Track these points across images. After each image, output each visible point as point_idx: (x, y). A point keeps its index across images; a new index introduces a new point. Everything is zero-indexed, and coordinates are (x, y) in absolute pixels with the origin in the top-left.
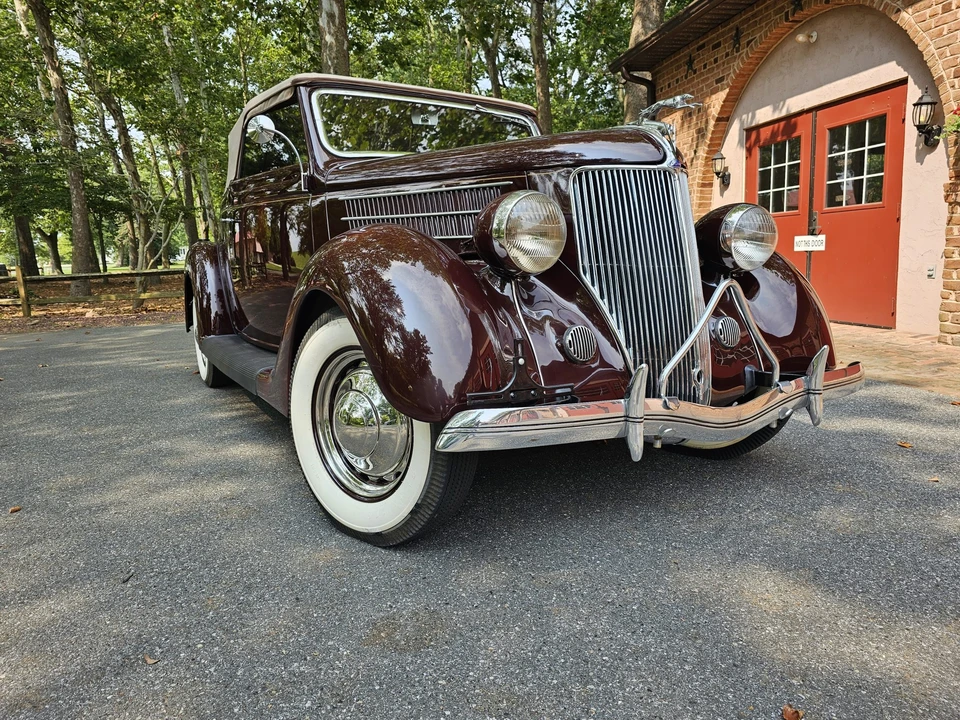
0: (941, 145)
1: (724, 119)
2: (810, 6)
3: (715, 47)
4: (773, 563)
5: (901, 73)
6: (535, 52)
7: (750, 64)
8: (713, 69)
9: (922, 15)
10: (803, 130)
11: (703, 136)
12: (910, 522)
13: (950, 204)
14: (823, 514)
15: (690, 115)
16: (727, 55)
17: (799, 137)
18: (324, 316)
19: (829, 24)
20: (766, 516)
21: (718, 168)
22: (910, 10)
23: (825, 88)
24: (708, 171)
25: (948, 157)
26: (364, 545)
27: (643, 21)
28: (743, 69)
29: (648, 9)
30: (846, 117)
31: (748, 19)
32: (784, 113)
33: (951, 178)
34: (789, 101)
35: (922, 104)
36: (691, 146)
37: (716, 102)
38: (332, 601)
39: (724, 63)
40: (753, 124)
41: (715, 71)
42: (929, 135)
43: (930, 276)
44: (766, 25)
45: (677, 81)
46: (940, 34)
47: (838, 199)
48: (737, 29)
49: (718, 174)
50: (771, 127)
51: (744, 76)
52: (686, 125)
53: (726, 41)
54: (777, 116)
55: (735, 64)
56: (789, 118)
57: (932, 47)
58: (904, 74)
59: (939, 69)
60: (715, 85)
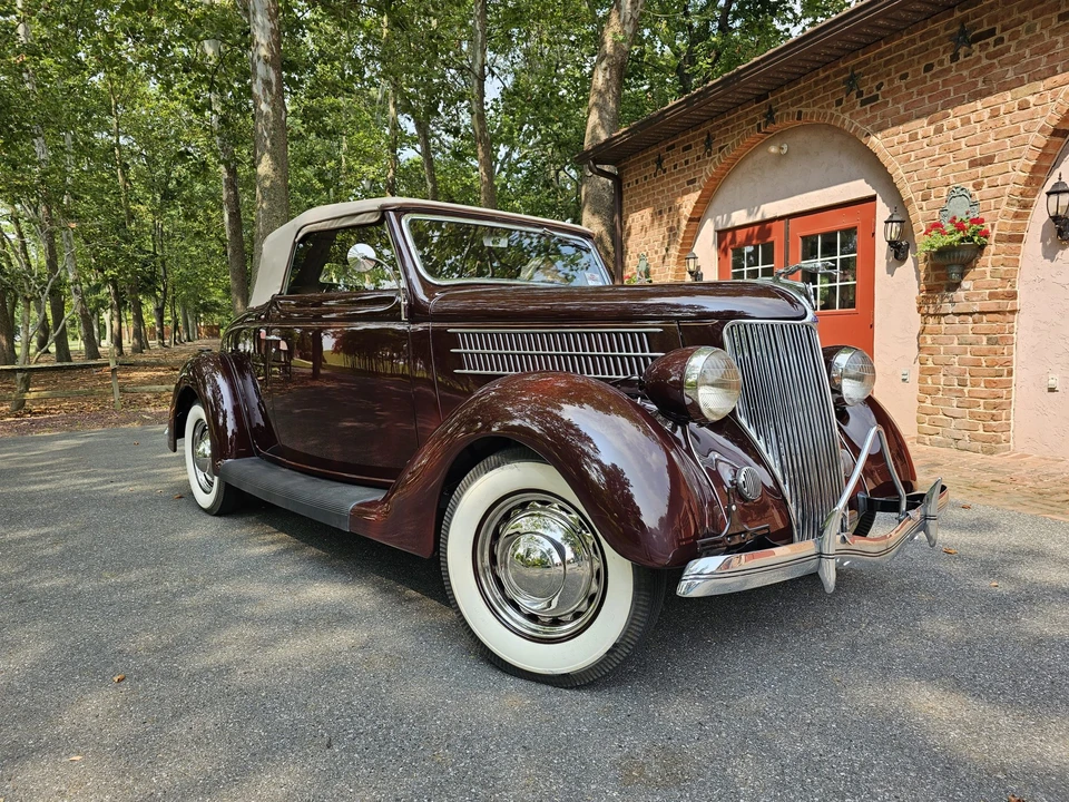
0: (910, 260)
1: (696, 220)
2: (782, 120)
3: (685, 149)
4: (918, 675)
5: (868, 191)
6: (477, 130)
7: (722, 168)
8: (684, 170)
9: (890, 141)
10: (776, 237)
11: (675, 235)
12: (999, 627)
13: (923, 315)
14: (926, 624)
15: (660, 212)
16: (698, 158)
17: (772, 243)
18: (493, 459)
19: (801, 138)
20: (882, 630)
21: (692, 268)
22: (879, 135)
23: (796, 198)
24: (680, 269)
25: (918, 272)
26: (545, 688)
27: (600, 112)
28: (715, 174)
29: (605, 100)
30: (818, 227)
31: (719, 126)
32: (758, 218)
33: (921, 292)
34: (763, 207)
35: (892, 222)
36: (663, 243)
37: (688, 203)
38: (560, 747)
39: (695, 165)
40: (729, 226)
41: (686, 173)
42: (899, 251)
43: (904, 380)
44: (739, 133)
45: (646, 178)
46: (908, 160)
48: (709, 134)
49: (691, 273)
50: (745, 230)
51: (715, 179)
52: (656, 223)
53: (696, 144)
54: (750, 221)
55: (708, 167)
56: (763, 222)
57: (900, 171)
58: (873, 192)
59: (907, 192)
60: (686, 186)
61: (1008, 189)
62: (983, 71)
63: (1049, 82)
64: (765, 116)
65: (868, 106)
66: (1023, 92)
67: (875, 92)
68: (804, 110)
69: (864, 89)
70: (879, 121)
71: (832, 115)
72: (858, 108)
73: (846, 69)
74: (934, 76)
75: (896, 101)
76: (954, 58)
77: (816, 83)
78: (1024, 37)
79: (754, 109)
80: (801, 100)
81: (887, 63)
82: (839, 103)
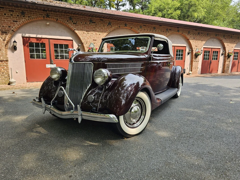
1: (14, 32)
3: (9, 11)
5: (72, 39)
8: (10, 16)
9: (80, 32)
11: (7, 34)
16: (18, 16)
17: (44, 43)
19: (53, 23)
21: (15, 45)
22: (78, 31)
28: (26, 22)
37: (13, 26)
39: (16, 17)
41: (12, 18)
44: (36, 15)
46: (83, 36)
47: (58, 58)
48: (23, 11)
53: (16, 12)
55: (23, 20)
60: (12, 22)
61: (98, 45)
62: (94, 27)
63: (103, 33)
64: (46, 15)
65: (75, 25)
66: (100, 33)
67: (76, 23)
68: (58, 19)
69: (74, 21)
70: (77, 28)
71: (66, 23)
72: (72, 24)
73: (69, 16)
74: (87, 25)
75: (80, 26)
76: (90, 24)
77: (62, 15)
78: (99, 25)
79: (42, 12)
80: (57, 16)
81: (78, 19)
82: (68, 21)
